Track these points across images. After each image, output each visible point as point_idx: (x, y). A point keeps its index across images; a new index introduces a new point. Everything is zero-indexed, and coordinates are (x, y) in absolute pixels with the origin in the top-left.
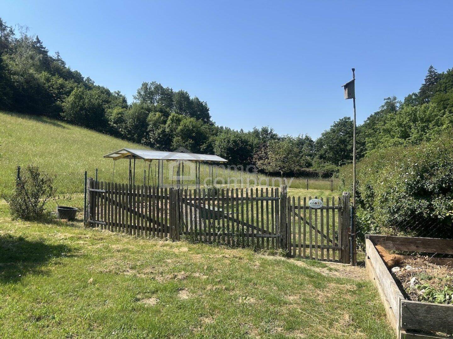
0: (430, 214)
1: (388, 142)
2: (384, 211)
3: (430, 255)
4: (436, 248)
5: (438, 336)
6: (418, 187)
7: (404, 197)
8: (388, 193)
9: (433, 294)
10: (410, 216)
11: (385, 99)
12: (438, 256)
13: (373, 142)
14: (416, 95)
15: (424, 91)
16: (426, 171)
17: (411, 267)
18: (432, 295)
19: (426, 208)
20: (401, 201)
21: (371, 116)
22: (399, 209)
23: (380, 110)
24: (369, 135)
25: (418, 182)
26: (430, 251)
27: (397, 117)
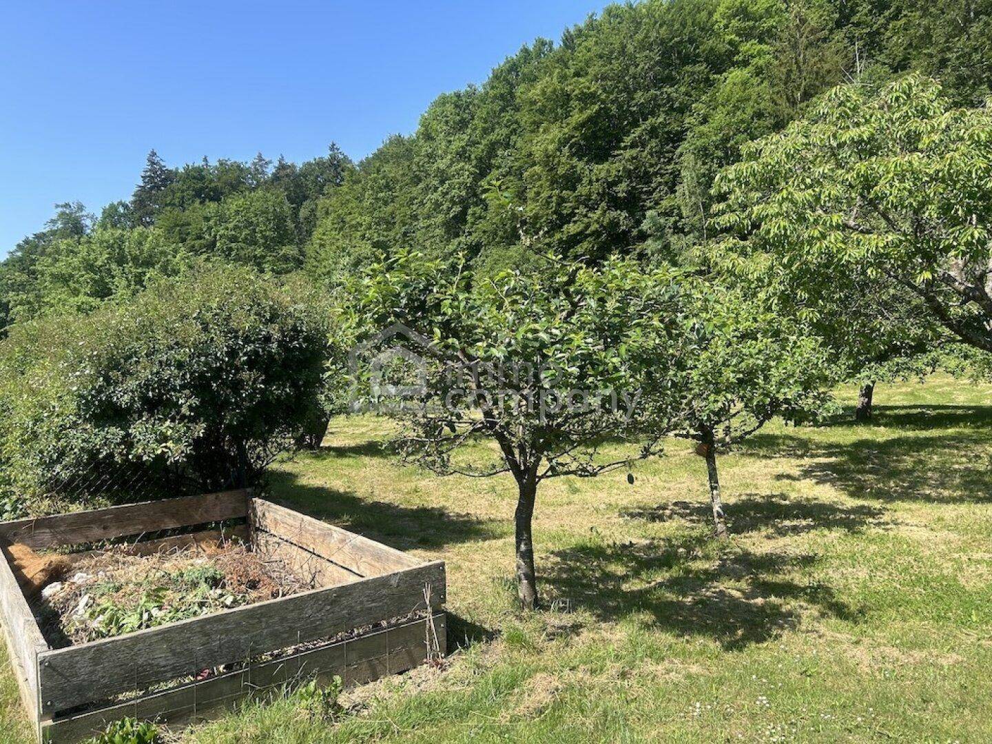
0: (128, 454)
1: (64, 305)
2: (29, 461)
3: (130, 539)
4: (143, 523)
5: (121, 702)
6: (100, 401)
7: (75, 425)
8: (37, 420)
9: (118, 619)
10: (87, 464)
11: (57, 206)
12: (148, 537)
13: (29, 303)
14: (125, 207)
15: (144, 200)
16: (117, 366)
17: (85, 575)
18: (117, 621)
19: (119, 444)
20: (66, 435)
21: (27, 242)
22: (62, 454)
23: (48, 229)
24: (21, 287)
25: (99, 391)
26: (131, 531)
27: (83, 250)
